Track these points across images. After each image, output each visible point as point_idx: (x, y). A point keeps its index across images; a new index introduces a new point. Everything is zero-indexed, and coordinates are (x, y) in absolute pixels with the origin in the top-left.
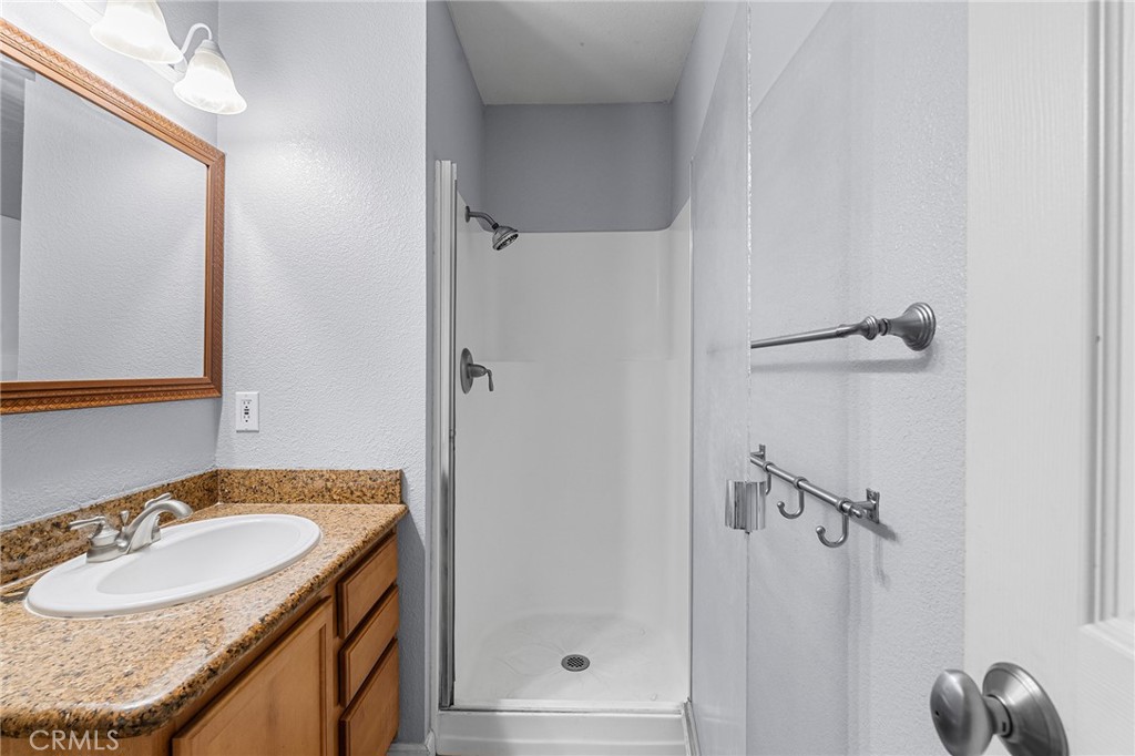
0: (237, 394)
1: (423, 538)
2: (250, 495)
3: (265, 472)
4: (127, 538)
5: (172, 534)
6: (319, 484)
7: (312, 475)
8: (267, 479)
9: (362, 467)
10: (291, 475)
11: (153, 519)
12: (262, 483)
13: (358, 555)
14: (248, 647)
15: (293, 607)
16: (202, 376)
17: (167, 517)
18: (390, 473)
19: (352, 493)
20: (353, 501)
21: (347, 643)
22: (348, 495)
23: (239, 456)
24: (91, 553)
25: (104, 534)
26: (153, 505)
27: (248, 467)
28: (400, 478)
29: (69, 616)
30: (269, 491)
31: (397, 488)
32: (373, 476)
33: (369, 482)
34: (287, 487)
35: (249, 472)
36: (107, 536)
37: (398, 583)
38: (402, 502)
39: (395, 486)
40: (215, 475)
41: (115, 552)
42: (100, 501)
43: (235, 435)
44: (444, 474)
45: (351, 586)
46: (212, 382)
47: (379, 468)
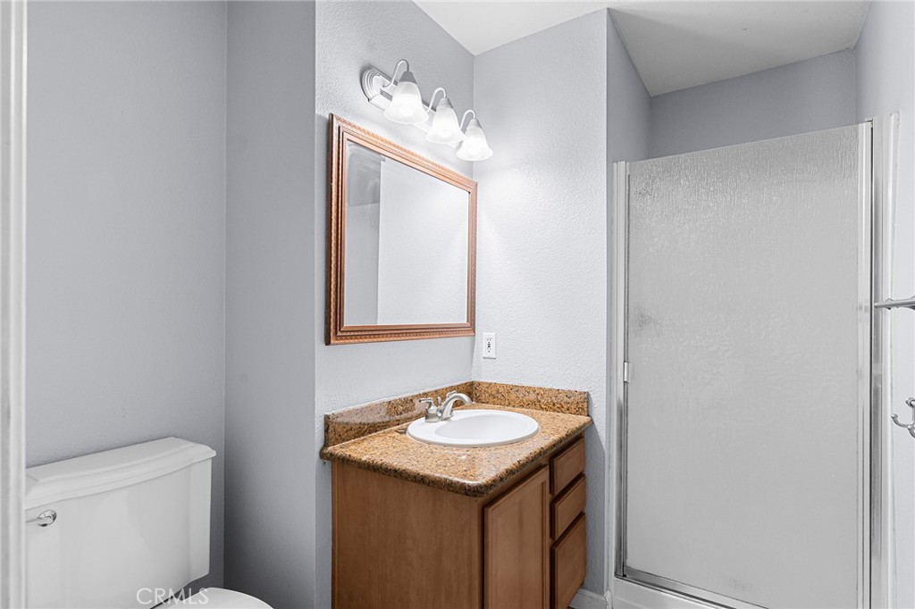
0: (484, 334)
1: (604, 444)
2: (491, 399)
3: (500, 385)
4: (441, 412)
5: (460, 414)
6: (532, 397)
7: (528, 390)
8: (501, 390)
9: (560, 388)
10: (517, 388)
11: (451, 404)
12: (498, 392)
13: (563, 443)
14: (514, 473)
15: (532, 461)
16: (465, 322)
17: (458, 404)
18: (581, 393)
19: (554, 405)
20: (554, 410)
21: (556, 499)
22: (551, 406)
23: (485, 375)
24: (427, 417)
25: (432, 407)
26: (451, 397)
27: (490, 381)
28: (587, 398)
29: (429, 443)
30: (502, 398)
31: (585, 404)
32: (569, 394)
33: (566, 399)
34: (513, 397)
35: (490, 384)
36: (433, 409)
37: (585, 473)
38: (588, 415)
39: (582, 404)
40: (472, 384)
41: (436, 419)
42: (426, 391)
43: (482, 360)
44: (619, 400)
45: (559, 462)
46: (471, 327)
47: (573, 389)
